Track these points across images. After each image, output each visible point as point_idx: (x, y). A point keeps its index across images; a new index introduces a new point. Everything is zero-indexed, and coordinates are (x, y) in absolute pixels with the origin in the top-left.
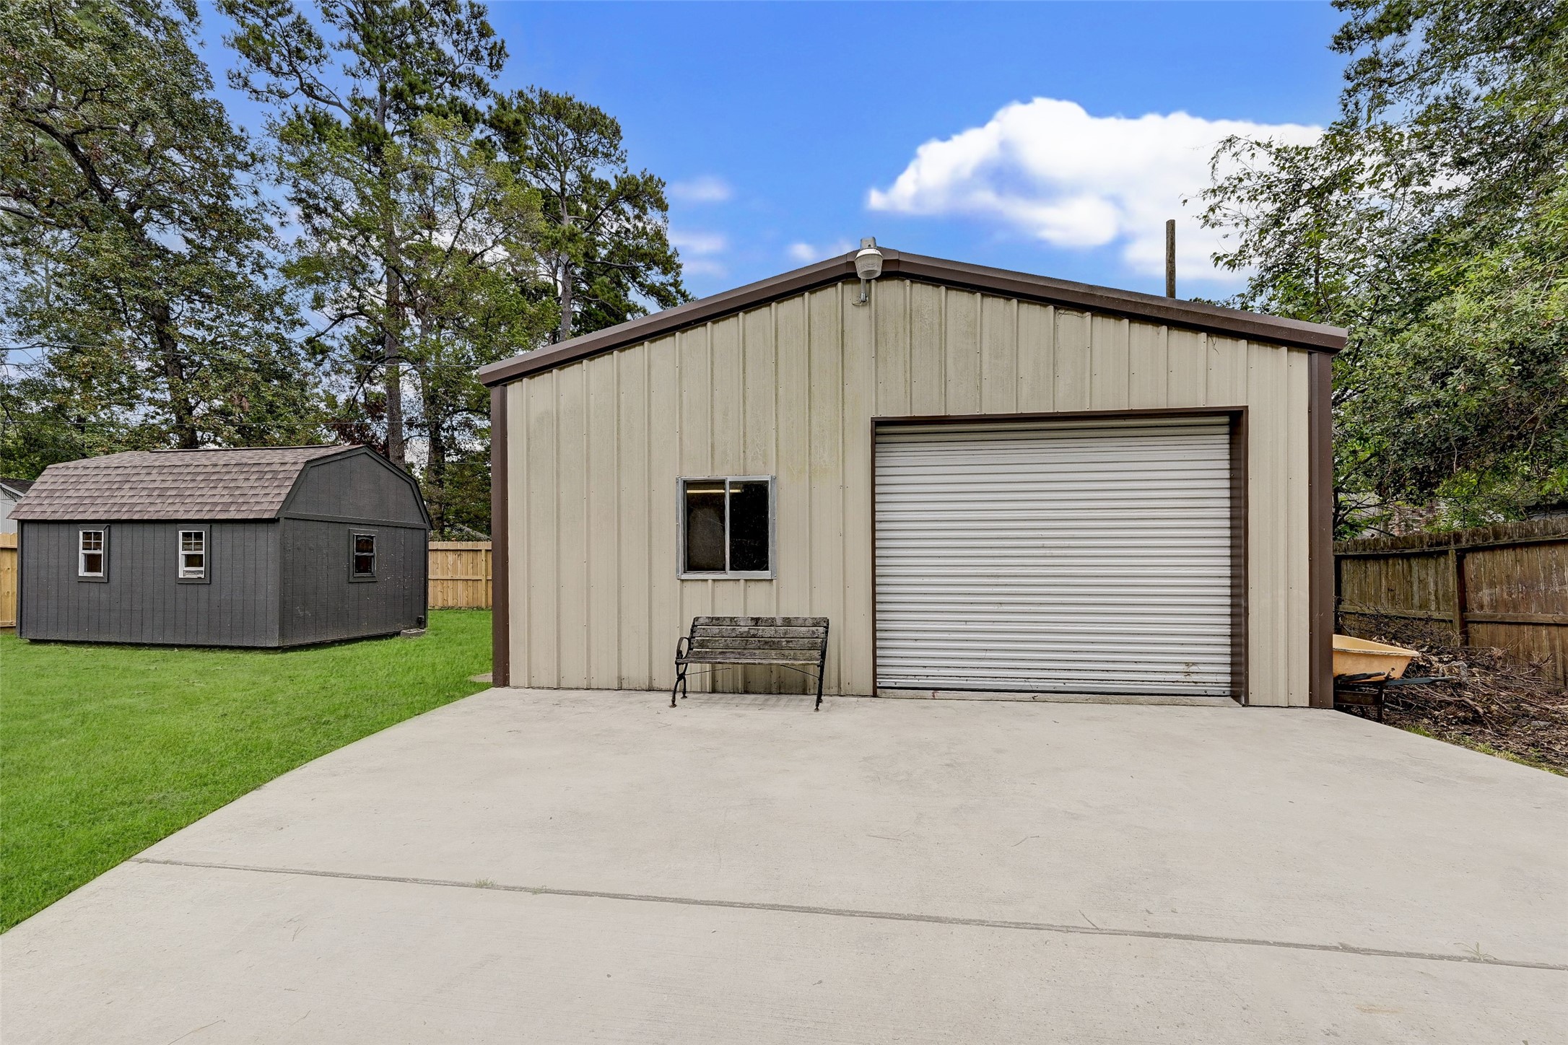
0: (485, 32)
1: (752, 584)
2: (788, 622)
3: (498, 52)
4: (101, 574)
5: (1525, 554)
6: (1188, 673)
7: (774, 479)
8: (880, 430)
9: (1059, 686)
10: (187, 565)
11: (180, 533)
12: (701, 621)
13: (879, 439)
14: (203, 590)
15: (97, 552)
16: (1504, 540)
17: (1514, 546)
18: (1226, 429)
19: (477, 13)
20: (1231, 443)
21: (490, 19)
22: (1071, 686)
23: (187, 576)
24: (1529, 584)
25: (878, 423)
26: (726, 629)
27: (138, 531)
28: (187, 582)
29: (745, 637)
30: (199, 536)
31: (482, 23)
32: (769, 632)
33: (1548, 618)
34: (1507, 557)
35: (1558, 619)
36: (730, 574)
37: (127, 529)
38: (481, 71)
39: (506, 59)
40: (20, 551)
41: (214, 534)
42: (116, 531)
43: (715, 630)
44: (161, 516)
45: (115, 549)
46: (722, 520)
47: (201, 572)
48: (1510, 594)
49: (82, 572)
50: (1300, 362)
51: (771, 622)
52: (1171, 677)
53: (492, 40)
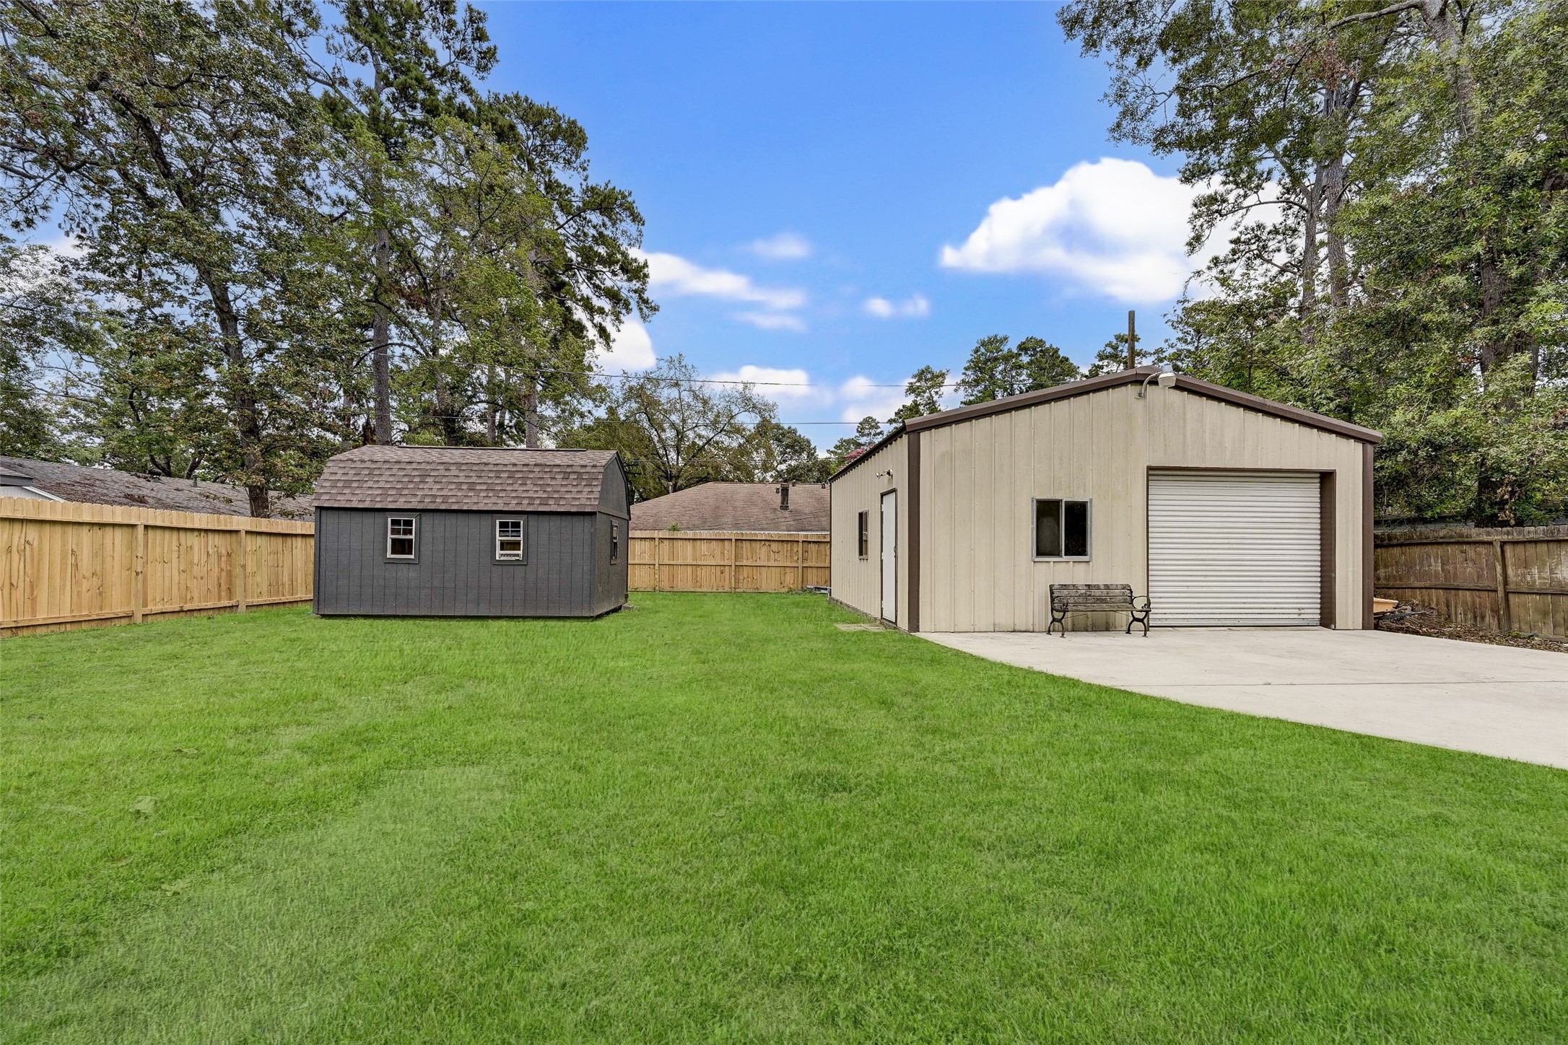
0: (480, 36)
1: (1076, 564)
2: (1107, 587)
3: (489, 56)
4: (412, 557)
5: (1407, 549)
6: (1300, 614)
7: (1091, 500)
8: (1150, 472)
9: (1236, 623)
10: (502, 549)
11: (498, 522)
12: (1056, 587)
13: (1150, 478)
14: (520, 571)
15: (408, 537)
16: (1395, 542)
17: (1401, 545)
18: (1318, 480)
19: (475, 18)
20: (1321, 488)
21: (488, 27)
22: (1242, 623)
23: (502, 558)
24: (1410, 566)
25: (1150, 468)
26: (1073, 592)
27: (451, 520)
28: (501, 563)
29: (1086, 596)
30: (516, 525)
31: (478, 29)
32: (1097, 593)
33: (1422, 584)
34: (1396, 551)
35: (1427, 585)
36: (1065, 558)
37: (438, 519)
38: (466, 70)
39: (495, 64)
40: (318, 536)
41: (530, 523)
42: (426, 519)
43: (1066, 592)
44: (481, 507)
45: (427, 534)
46: (1058, 524)
47: (518, 555)
48: (1397, 572)
49: (389, 555)
50: (1360, 446)
51: (1098, 587)
52: (1293, 617)
53: (485, 46)
